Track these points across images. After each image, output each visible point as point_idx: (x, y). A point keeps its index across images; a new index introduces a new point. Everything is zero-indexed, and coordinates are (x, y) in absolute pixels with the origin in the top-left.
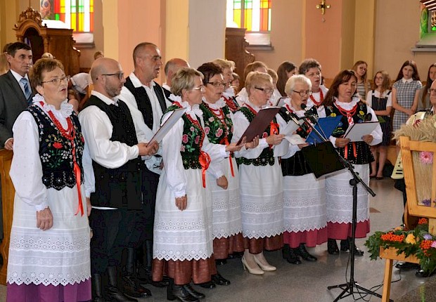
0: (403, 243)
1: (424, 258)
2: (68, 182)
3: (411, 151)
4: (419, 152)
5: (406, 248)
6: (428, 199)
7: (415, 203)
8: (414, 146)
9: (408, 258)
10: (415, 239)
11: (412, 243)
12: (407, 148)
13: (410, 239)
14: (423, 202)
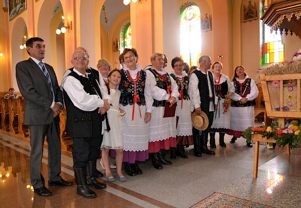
0: (265, 132)
1: (278, 139)
2: (130, 102)
3: (267, 81)
4: (271, 82)
5: (267, 134)
6: (278, 107)
7: (270, 110)
8: (268, 78)
9: (268, 140)
10: (272, 129)
11: (271, 132)
12: (264, 80)
13: (269, 129)
14: (275, 109)
